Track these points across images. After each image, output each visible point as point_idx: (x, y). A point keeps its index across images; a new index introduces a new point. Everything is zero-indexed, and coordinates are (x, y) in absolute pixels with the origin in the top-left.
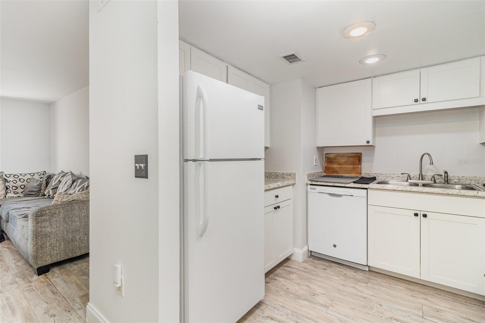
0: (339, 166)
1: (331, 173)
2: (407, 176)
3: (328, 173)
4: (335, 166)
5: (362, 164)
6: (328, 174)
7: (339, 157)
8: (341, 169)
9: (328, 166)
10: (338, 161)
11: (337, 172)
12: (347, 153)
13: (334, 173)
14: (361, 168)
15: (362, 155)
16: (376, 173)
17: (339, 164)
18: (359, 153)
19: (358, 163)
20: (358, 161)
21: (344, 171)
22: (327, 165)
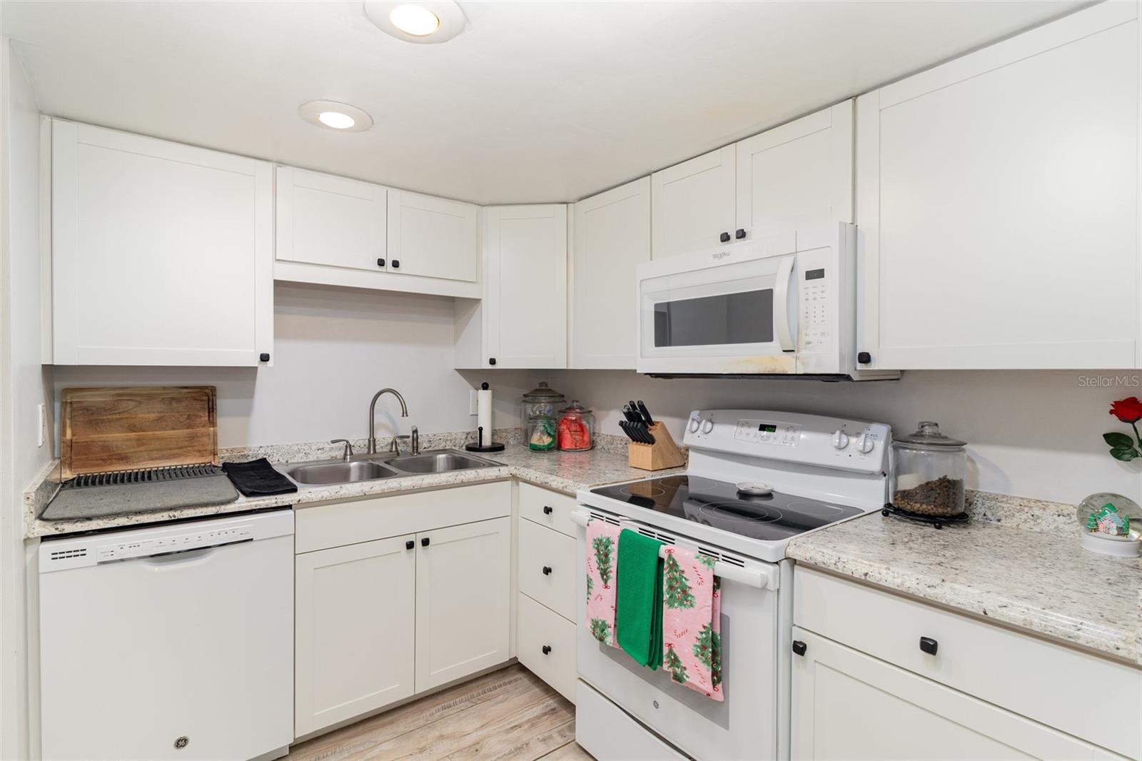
0: (133, 435)
1: (97, 465)
2: (344, 448)
3: (84, 466)
4: (115, 437)
5: (220, 421)
6: (83, 472)
7: (132, 404)
8: (143, 444)
9: (82, 438)
10: (125, 415)
11: (123, 458)
12: (164, 388)
13: (110, 464)
14: (215, 435)
15: (218, 394)
16: (261, 447)
17: (132, 428)
18: (207, 387)
19: (207, 418)
20: (207, 414)
21: (152, 450)
22: (73, 435)
